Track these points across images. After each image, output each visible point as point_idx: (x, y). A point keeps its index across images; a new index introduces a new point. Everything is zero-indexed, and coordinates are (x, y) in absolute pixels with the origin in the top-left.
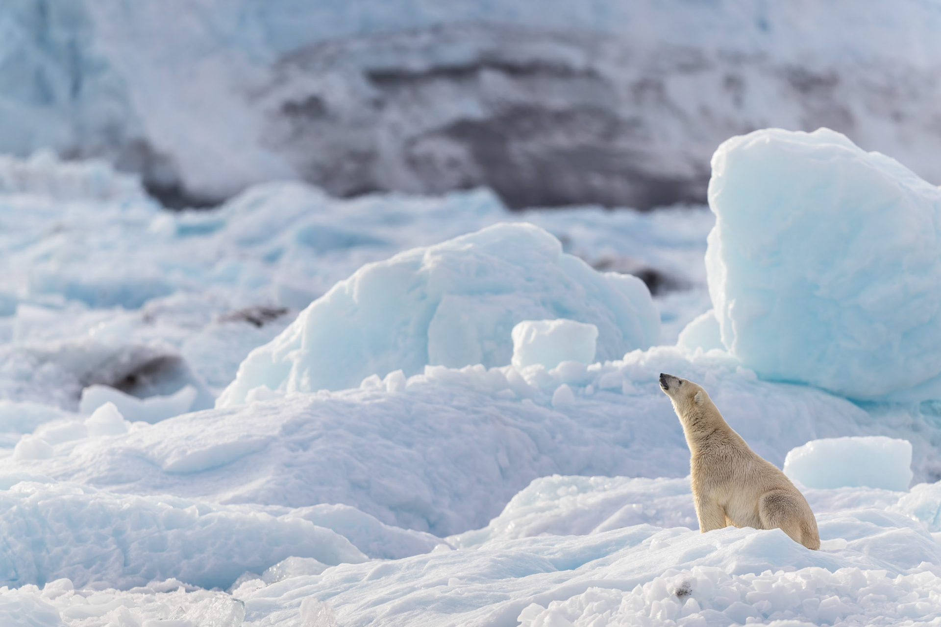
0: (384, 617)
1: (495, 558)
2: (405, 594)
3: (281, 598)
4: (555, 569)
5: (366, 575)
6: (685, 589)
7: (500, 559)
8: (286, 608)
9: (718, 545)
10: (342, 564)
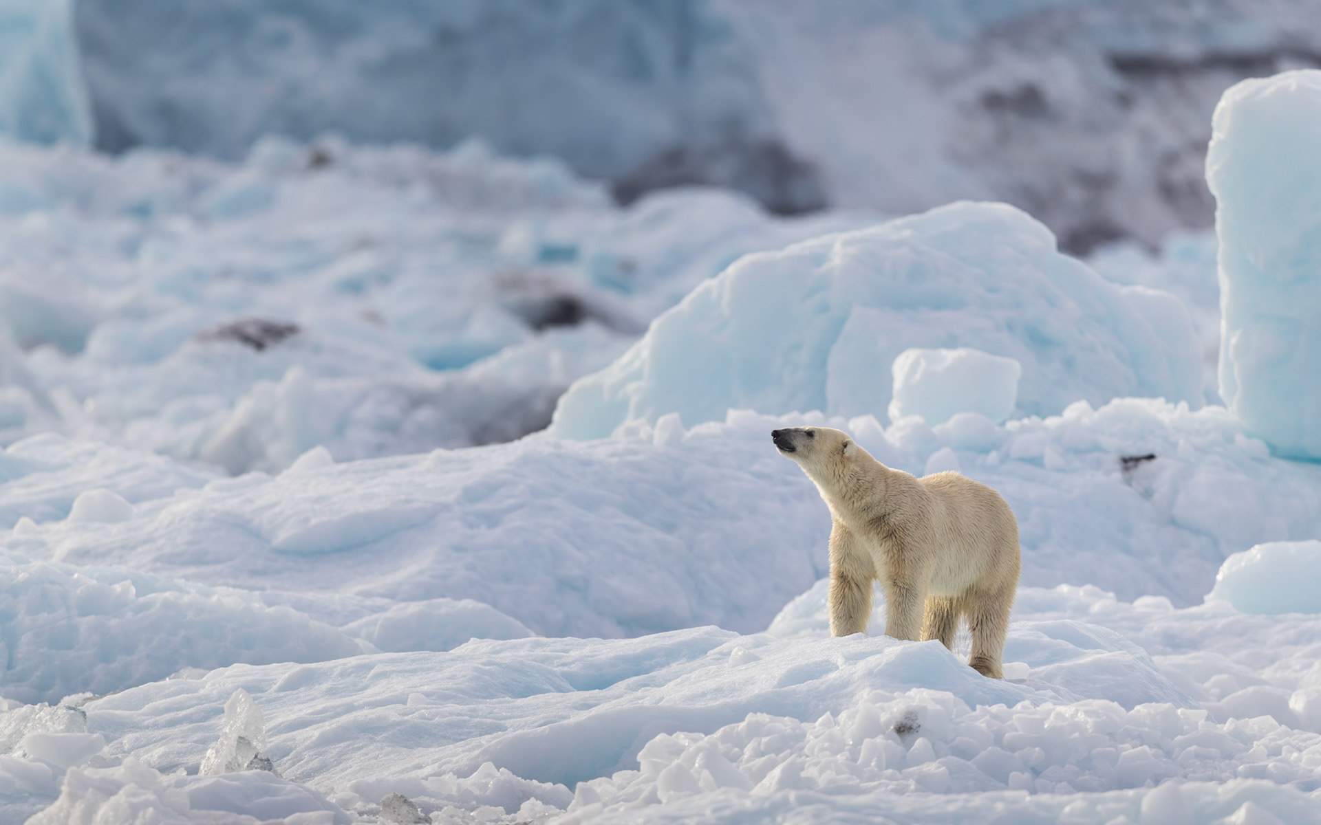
0: (308, 748)
1: (480, 666)
2: (338, 715)
3: (140, 712)
4: (571, 688)
5: (275, 684)
6: (909, 723)
7: (487, 667)
8: (147, 727)
9: (840, 661)
10: (236, 664)
